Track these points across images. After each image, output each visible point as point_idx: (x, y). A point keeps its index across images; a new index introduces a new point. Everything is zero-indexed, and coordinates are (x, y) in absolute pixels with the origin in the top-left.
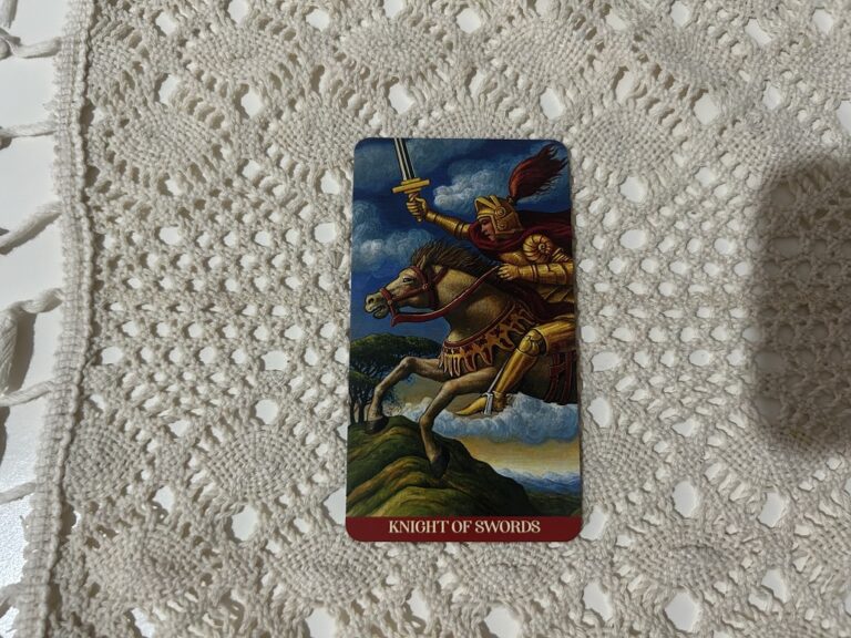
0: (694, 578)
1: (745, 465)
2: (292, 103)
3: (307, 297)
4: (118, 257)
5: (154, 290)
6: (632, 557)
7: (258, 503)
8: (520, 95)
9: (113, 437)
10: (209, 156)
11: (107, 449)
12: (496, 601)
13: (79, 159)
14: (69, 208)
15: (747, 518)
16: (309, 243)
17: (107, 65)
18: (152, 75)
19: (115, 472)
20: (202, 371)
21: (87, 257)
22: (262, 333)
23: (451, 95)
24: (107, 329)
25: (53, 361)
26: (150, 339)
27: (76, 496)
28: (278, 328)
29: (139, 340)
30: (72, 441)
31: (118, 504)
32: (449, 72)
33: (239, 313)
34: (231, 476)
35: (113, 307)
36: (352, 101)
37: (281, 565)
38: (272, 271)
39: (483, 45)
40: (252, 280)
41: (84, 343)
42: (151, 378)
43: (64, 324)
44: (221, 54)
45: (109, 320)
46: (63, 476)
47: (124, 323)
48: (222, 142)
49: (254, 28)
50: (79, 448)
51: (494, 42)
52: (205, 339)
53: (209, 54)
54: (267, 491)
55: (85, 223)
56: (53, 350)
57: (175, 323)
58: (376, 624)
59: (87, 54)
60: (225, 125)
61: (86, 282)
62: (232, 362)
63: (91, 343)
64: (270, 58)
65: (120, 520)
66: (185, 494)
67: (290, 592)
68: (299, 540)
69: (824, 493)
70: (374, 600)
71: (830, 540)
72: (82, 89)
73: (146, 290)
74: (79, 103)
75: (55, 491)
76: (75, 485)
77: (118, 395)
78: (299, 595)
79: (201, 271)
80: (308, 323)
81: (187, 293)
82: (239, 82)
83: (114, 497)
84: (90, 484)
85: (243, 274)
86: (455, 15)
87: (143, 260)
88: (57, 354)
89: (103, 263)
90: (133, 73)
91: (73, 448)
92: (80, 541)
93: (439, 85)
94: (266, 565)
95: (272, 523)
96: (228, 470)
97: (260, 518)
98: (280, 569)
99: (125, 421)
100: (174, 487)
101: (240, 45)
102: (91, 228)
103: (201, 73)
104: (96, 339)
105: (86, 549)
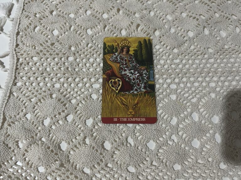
0: (154, 137)
1: (167, 110)
2: (65, 33)
3: (65, 71)
4: (22, 63)
5: (30, 70)
6: (139, 131)
7: (50, 117)
8: (116, 30)
9: (17, 102)
10: (45, 42)
11: (15, 104)
12: (105, 139)
13: (15, 42)
14: (12, 52)
15: (167, 123)
16: (66, 60)
17: (24, 24)
18: (33, 26)
19: (17, 109)
20: (39, 87)
21: (15, 63)
22: (54, 80)
23: (100, 31)
24: (19, 78)
25: (5, 84)
26: (28, 80)
27: (7, 115)
28: (58, 78)
29: (25, 80)
30: (7, 102)
31: (17, 117)
32: (100, 26)
33: (49, 75)
34: (44, 110)
35: (20, 74)
36: (78, 32)
37: (55, 131)
38: (57, 66)
39: (108, 21)
40: (53, 68)
41: (12, 80)
42: (28, 89)
43: (8, 77)
44: (49, 22)
45: (19, 76)
46: (4, 110)
47: (23, 77)
48: (48, 40)
49: (57, 16)
50: (9, 104)
51: (110, 20)
52: (41, 80)
53: (46, 22)
54: (52, 114)
55: (15, 56)
56: (5, 82)
57: (34, 77)
58: (76, 144)
59: (20, 21)
60: (49, 37)
61: (15, 68)
62: (47, 86)
63: (14, 81)
64: (60, 23)
65: (17, 120)
66: (33, 115)
67: (56, 138)
68: (59, 125)
69: (186, 117)
70: (76, 139)
71: (187, 128)
72: (18, 28)
73: (28, 70)
74: (16, 31)
75: (2, 113)
76: (7, 112)
77: (19, 92)
78: (58, 138)
79: (41, 66)
80: (65, 77)
81: (38, 71)
82: (53, 28)
83: (16, 115)
84: (11, 112)
85: (51, 67)
86: (102, 15)
87: (28, 63)
88: (6, 83)
89: (19, 64)
90: (29, 25)
91: (7, 104)
92: (7, 125)
93: (98, 29)
94: (51, 131)
95: (53, 121)
96: (43, 109)
97: (50, 120)
98: (54, 132)
99: (21, 98)
100: (31, 113)
101: (53, 20)
102: (17, 56)
103: (45, 26)
104: (16, 80)
105: (8, 127)
